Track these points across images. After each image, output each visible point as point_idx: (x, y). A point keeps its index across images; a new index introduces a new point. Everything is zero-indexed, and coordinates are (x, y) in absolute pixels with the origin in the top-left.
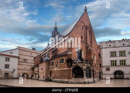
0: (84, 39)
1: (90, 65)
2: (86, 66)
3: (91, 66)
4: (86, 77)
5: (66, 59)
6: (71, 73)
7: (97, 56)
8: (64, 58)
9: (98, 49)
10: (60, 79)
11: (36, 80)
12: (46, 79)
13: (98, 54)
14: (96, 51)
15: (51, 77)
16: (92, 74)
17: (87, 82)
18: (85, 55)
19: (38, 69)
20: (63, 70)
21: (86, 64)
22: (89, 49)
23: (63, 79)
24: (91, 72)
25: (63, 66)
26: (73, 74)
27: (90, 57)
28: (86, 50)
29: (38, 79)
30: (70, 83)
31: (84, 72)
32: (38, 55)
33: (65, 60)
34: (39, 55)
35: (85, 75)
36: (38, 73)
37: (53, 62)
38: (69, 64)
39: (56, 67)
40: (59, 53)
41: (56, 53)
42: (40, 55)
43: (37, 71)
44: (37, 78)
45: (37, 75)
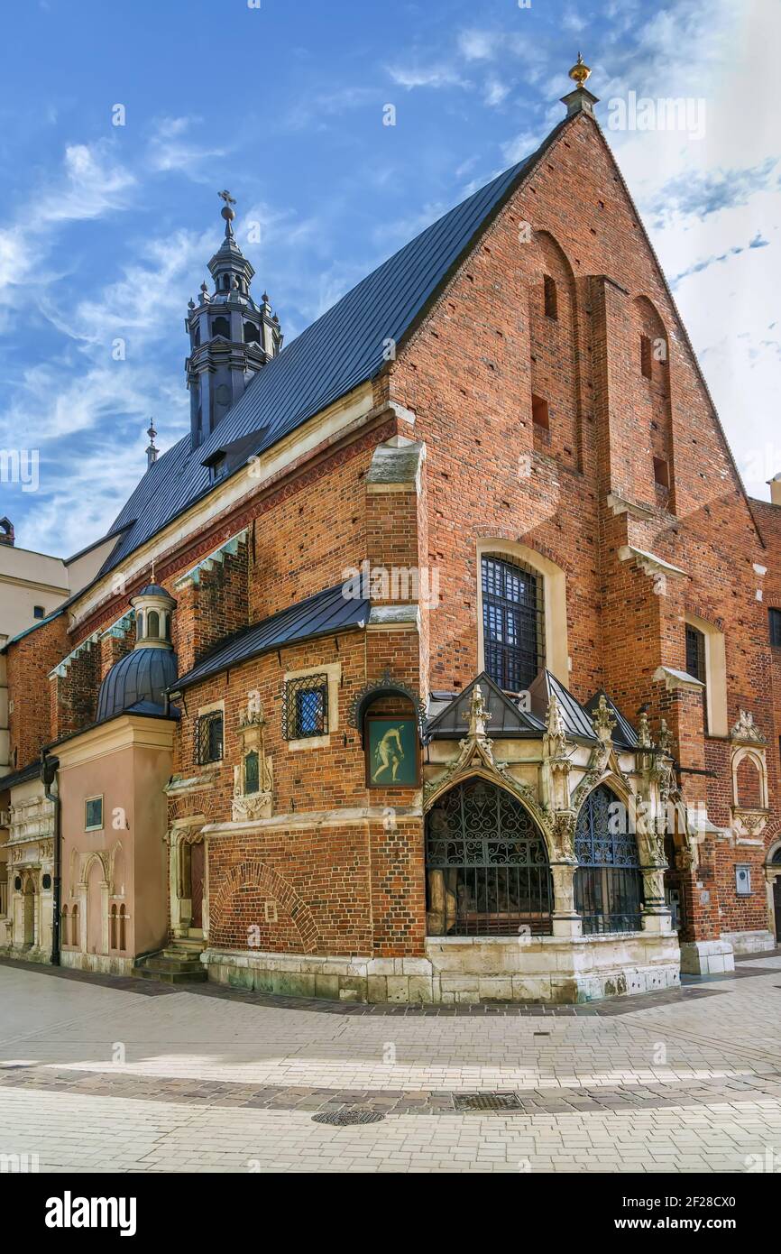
0: (569, 433)
1: (627, 764)
2: (574, 779)
3: (637, 773)
4: (576, 927)
5: (356, 687)
6: (415, 863)
7: (742, 636)
8: (334, 672)
9: (756, 552)
10: (298, 949)
11: (34, 966)
12: (140, 959)
13: (749, 612)
14: (732, 567)
15: (196, 922)
16: (656, 885)
17: (598, 993)
18: (586, 627)
19: (49, 807)
20: (320, 834)
21: (578, 757)
22: (625, 555)
23: (321, 950)
24: (644, 861)
25: (329, 777)
26: (438, 879)
27: (647, 658)
28: (589, 564)
29: (56, 958)
30: (401, 1010)
31: (554, 853)
32: (39, 611)
33: (341, 698)
34: (52, 604)
35: (564, 892)
36: (47, 866)
37: (215, 722)
38: (383, 750)
39: (252, 785)
40: (276, 599)
41: (242, 603)
42: (64, 611)
43: (39, 842)
44: (45, 945)
45: (46, 901)
